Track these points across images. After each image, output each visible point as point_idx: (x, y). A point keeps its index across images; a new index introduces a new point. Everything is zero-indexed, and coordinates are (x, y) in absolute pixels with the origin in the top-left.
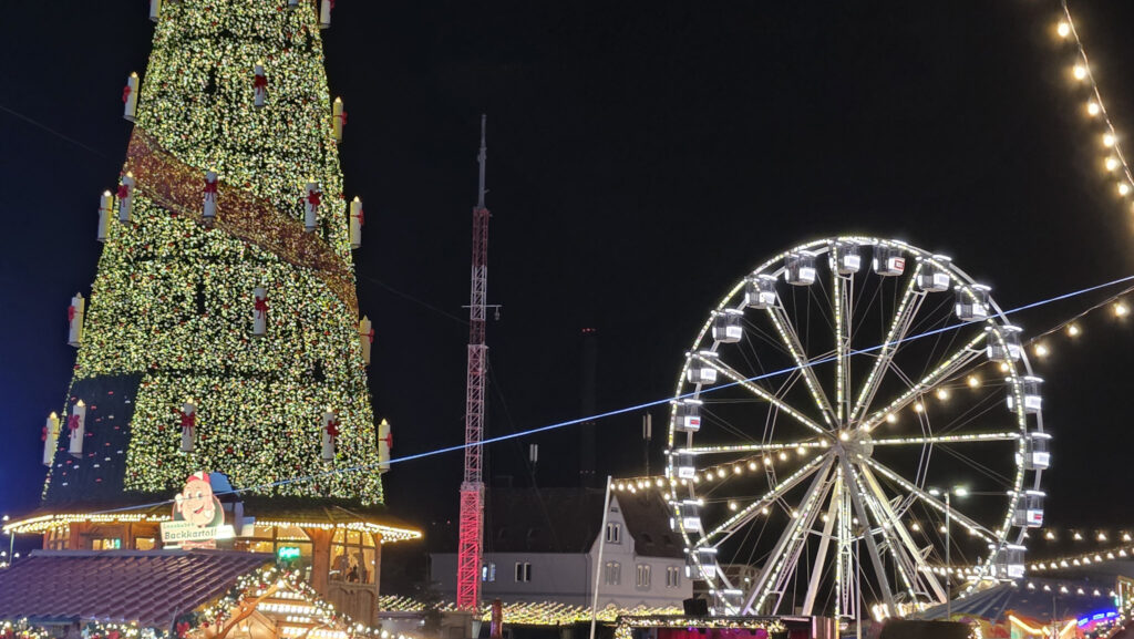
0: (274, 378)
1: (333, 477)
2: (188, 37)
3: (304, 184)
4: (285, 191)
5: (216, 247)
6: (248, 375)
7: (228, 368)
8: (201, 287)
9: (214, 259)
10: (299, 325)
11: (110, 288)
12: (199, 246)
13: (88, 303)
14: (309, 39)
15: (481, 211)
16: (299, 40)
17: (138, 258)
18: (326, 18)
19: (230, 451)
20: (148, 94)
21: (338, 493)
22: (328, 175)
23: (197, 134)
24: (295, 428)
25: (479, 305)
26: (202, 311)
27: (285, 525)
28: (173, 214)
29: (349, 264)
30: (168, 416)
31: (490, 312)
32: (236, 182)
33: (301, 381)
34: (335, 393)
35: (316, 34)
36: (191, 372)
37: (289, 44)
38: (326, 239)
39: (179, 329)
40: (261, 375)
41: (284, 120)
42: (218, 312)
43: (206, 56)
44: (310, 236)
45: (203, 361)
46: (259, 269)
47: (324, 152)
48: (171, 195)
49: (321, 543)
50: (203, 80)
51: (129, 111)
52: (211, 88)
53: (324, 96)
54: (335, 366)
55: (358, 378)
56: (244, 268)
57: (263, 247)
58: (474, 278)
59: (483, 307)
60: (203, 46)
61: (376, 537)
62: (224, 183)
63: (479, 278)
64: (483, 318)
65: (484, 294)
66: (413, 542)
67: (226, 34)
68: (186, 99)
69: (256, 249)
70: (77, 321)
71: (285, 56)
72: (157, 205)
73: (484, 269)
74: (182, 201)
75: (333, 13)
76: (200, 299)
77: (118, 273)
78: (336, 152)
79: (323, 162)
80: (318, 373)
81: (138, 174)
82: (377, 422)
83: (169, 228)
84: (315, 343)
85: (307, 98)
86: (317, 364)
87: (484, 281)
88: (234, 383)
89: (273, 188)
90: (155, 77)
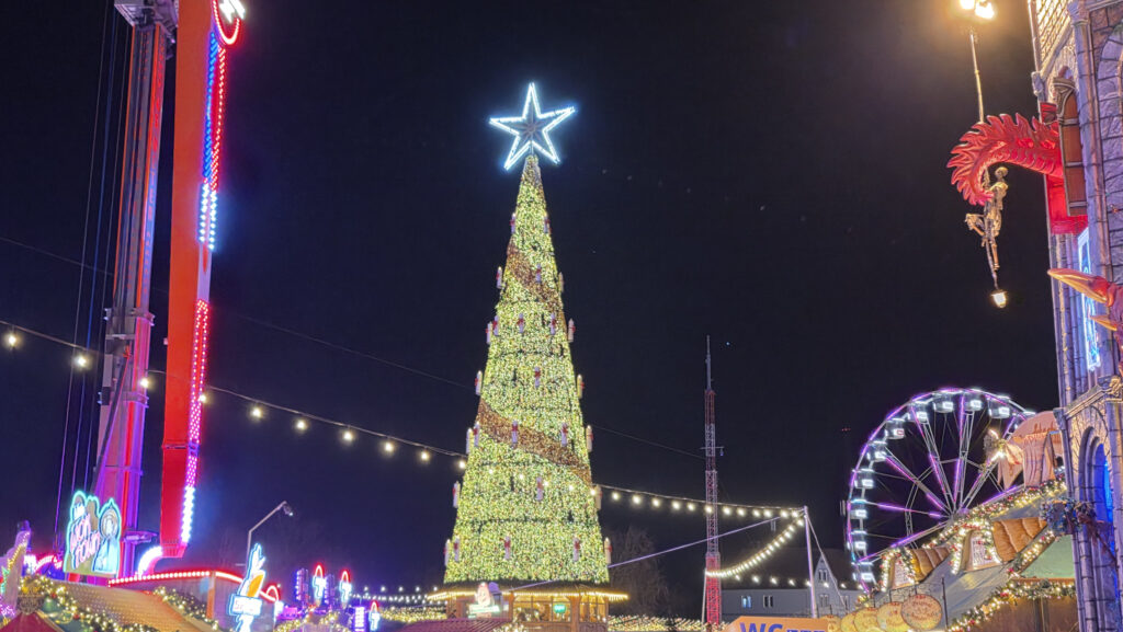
0: (548, 521)
1: (579, 570)
2: (503, 354)
3: (559, 424)
4: (551, 427)
5: (519, 458)
6: (536, 520)
7: (526, 518)
8: (512, 478)
9: (518, 463)
10: (560, 494)
11: (471, 479)
12: (511, 457)
13: (462, 486)
14: (562, 349)
15: (710, 392)
16: (557, 351)
17: (483, 464)
18: (571, 338)
19: (528, 559)
20: (487, 381)
21: (583, 578)
22: (573, 417)
23: (509, 402)
24: (559, 546)
25: (711, 447)
26: (513, 489)
27: (556, 595)
28: (498, 442)
29: (586, 460)
30: (498, 542)
31: (717, 451)
32: (527, 425)
33: (562, 522)
34: (580, 527)
35: (566, 346)
36: (508, 520)
37: (552, 353)
38: (573, 449)
39: (502, 499)
40: (542, 520)
41: (550, 392)
42: (520, 490)
43: (512, 362)
44: (565, 448)
45: (513, 515)
46: (539, 467)
47: (571, 405)
48: (497, 432)
49: (574, 603)
50: (511, 375)
51: (478, 391)
52: (515, 379)
53: (571, 377)
54: (578, 513)
55: (592, 518)
56: (532, 467)
57: (541, 456)
58: (707, 431)
59: (713, 448)
60: (510, 358)
61: (605, 599)
62: (522, 426)
63: (710, 431)
64: (714, 455)
65: (713, 440)
66: (624, 600)
67: (521, 351)
68: (504, 385)
69: (537, 456)
70: (457, 495)
71: (550, 359)
72: (491, 438)
73: (713, 425)
74: (502, 435)
75: (575, 335)
76: (512, 484)
77: (474, 472)
78: (578, 404)
79: (570, 411)
80: (570, 518)
81: (482, 422)
82: (603, 540)
83: (497, 449)
84: (568, 503)
85: (561, 379)
86: (570, 513)
87: (713, 433)
88: (528, 525)
89: (545, 427)
90: (489, 373)
